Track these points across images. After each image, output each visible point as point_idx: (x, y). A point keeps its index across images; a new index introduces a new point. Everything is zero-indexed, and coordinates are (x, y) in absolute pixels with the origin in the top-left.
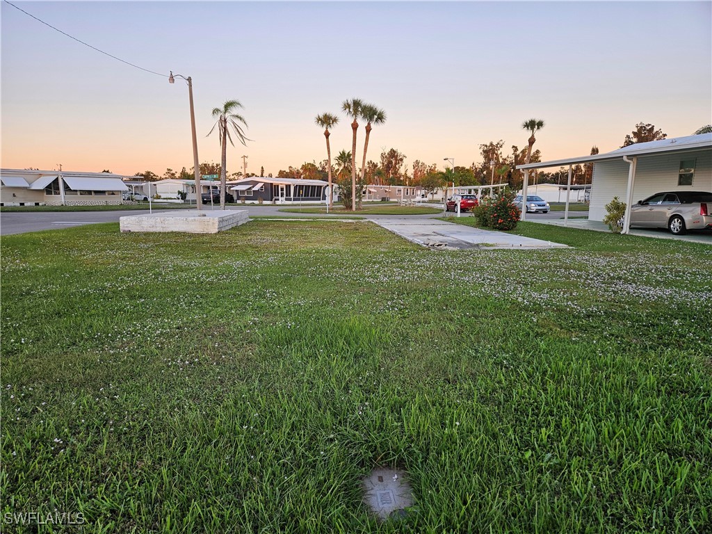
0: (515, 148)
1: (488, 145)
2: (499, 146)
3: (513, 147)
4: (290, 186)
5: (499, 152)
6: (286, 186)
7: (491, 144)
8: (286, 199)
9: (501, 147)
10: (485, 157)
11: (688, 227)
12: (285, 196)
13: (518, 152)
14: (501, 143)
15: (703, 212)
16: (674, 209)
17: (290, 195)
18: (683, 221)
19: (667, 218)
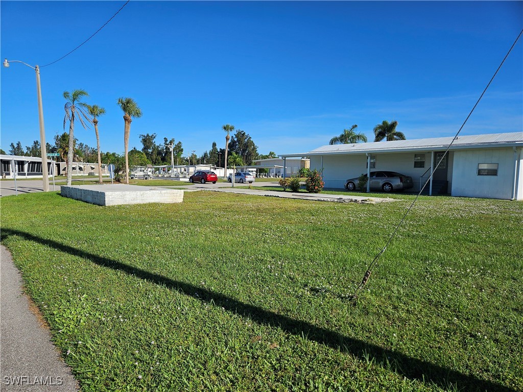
1: (146, 135)
4: (22, 162)
5: (153, 141)
6: (18, 162)
9: (154, 138)
10: (144, 144)
11: (394, 188)
15: (401, 181)
16: (385, 180)
17: (23, 170)
18: (391, 185)
19: (381, 184)
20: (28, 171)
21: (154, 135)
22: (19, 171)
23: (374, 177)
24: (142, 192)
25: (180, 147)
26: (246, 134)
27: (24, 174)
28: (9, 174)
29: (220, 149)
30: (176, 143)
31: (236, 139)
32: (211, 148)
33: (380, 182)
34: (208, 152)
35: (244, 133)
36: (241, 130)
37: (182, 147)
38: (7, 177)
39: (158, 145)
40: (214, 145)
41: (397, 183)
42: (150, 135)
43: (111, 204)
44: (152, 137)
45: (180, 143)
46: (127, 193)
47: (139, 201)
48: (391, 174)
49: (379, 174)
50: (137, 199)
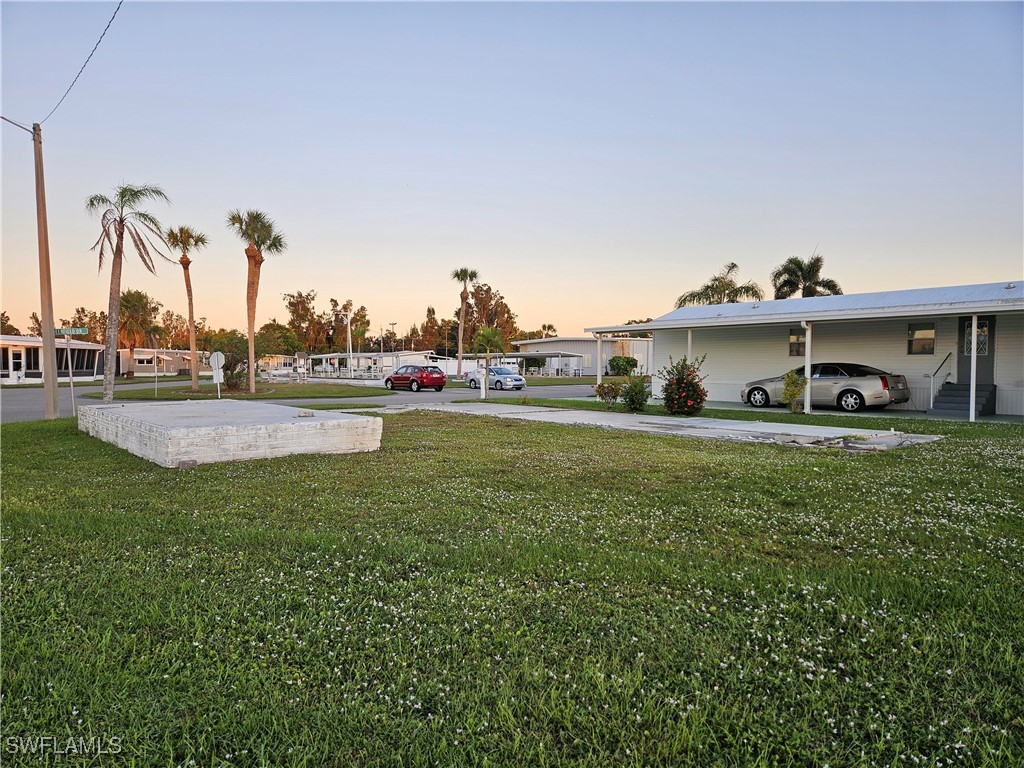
0: (335, 303)
1: (296, 295)
2: (310, 298)
3: (332, 300)
4: (36, 350)
5: (310, 306)
6: (28, 350)
7: (300, 295)
8: (27, 375)
9: (313, 299)
10: (293, 313)
11: (868, 402)
12: (24, 369)
13: (339, 308)
14: (312, 294)
15: (886, 385)
16: (843, 383)
18: (860, 397)
19: (835, 393)
23: (817, 376)
25: (364, 316)
26: (493, 291)
27: (38, 376)
28: (6, 375)
29: (443, 320)
32: (425, 319)
33: (833, 387)
34: (419, 327)
35: (489, 289)
36: (484, 283)
37: (367, 318)
39: (320, 313)
40: (431, 312)
41: (872, 389)
42: (304, 294)
44: (307, 299)
45: (363, 309)
47: (263, 451)
48: (857, 371)
49: (829, 370)
50: (257, 447)
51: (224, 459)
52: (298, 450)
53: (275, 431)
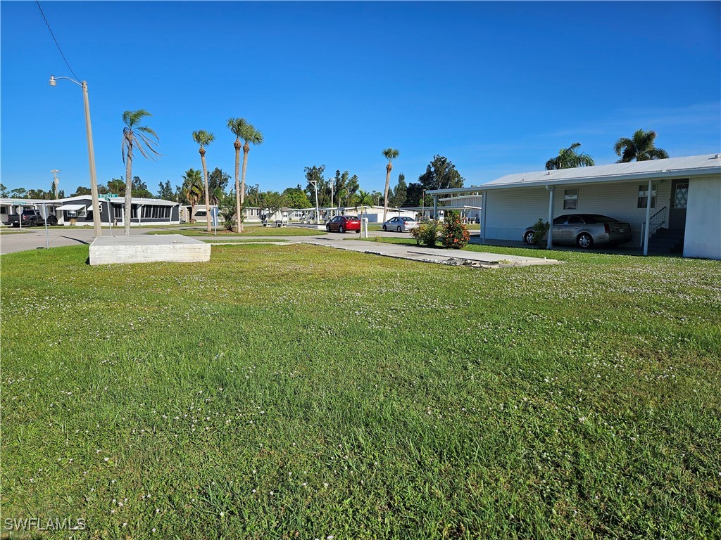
0: (337, 173)
1: (312, 168)
4: (135, 205)
5: (321, 175)
7: (315, 168)
9: (323, 170)
10: (309, 180)
11: (595, 241)
13: (340, 177)
15: (607, 230)
16: (581, 228)
17: (136, 216)
18: (590, 238)
19: (575, 236)
20: (142, 216)
21: (323, 167)
22: (132, 217)
23: (566, 223)
24: (144, 247)
25: (355, 182)
26: (448, 161)
27: (137, 221)
28: (121, 221)
29: (410, 184)
30: (350, 177)
31: (433, 169)
32: (397, 183)
33: (574, 231)
34: (393, 189)
35: (445, 161)
36: (441, 156)
37: (357, 183)
38: (119, 224)
39: (328, 180)
40: (402, 178)
41: (599, 233)
42: (317, 167)
43: (98, 263)
44: (319, 170)
45: (355, 176)
46: (122, 247)
47: (140, 259)
48: (592, 219)
49: (574, 219)
50: (137, 257)
51: (119, 262)
52: (160, 259)
53: (146, 249)
